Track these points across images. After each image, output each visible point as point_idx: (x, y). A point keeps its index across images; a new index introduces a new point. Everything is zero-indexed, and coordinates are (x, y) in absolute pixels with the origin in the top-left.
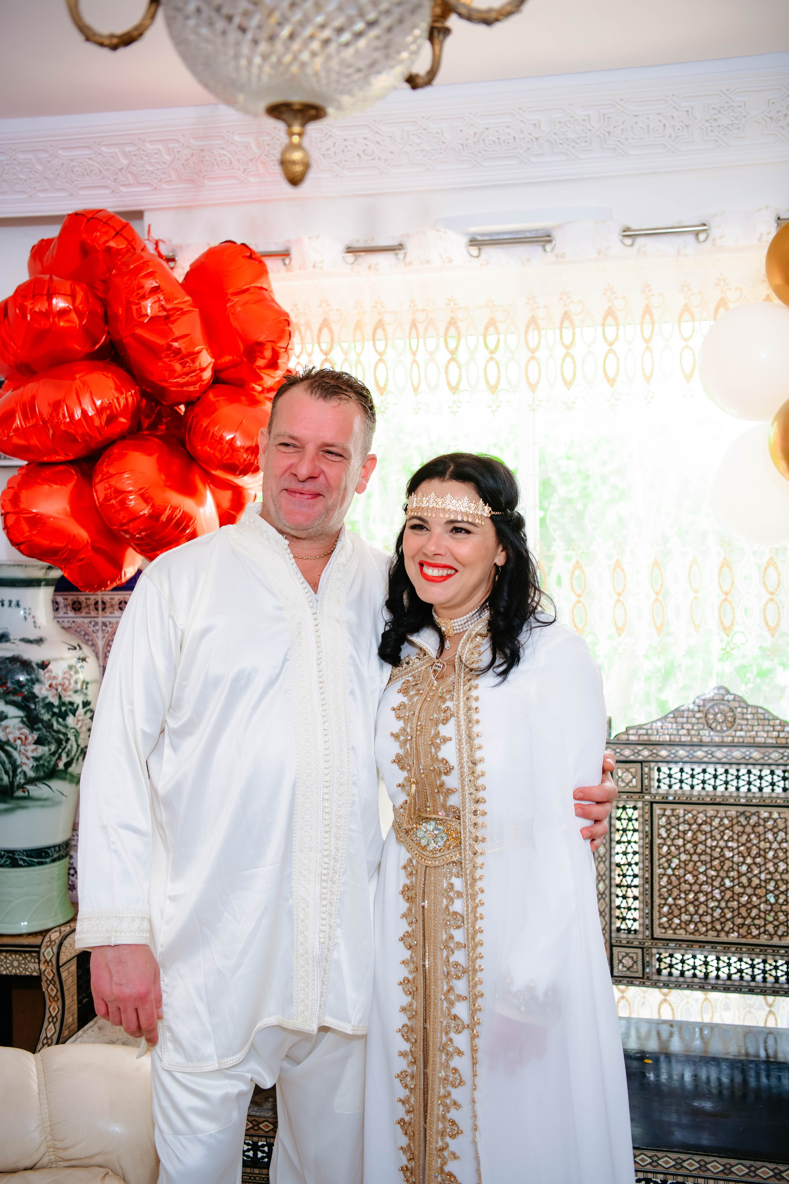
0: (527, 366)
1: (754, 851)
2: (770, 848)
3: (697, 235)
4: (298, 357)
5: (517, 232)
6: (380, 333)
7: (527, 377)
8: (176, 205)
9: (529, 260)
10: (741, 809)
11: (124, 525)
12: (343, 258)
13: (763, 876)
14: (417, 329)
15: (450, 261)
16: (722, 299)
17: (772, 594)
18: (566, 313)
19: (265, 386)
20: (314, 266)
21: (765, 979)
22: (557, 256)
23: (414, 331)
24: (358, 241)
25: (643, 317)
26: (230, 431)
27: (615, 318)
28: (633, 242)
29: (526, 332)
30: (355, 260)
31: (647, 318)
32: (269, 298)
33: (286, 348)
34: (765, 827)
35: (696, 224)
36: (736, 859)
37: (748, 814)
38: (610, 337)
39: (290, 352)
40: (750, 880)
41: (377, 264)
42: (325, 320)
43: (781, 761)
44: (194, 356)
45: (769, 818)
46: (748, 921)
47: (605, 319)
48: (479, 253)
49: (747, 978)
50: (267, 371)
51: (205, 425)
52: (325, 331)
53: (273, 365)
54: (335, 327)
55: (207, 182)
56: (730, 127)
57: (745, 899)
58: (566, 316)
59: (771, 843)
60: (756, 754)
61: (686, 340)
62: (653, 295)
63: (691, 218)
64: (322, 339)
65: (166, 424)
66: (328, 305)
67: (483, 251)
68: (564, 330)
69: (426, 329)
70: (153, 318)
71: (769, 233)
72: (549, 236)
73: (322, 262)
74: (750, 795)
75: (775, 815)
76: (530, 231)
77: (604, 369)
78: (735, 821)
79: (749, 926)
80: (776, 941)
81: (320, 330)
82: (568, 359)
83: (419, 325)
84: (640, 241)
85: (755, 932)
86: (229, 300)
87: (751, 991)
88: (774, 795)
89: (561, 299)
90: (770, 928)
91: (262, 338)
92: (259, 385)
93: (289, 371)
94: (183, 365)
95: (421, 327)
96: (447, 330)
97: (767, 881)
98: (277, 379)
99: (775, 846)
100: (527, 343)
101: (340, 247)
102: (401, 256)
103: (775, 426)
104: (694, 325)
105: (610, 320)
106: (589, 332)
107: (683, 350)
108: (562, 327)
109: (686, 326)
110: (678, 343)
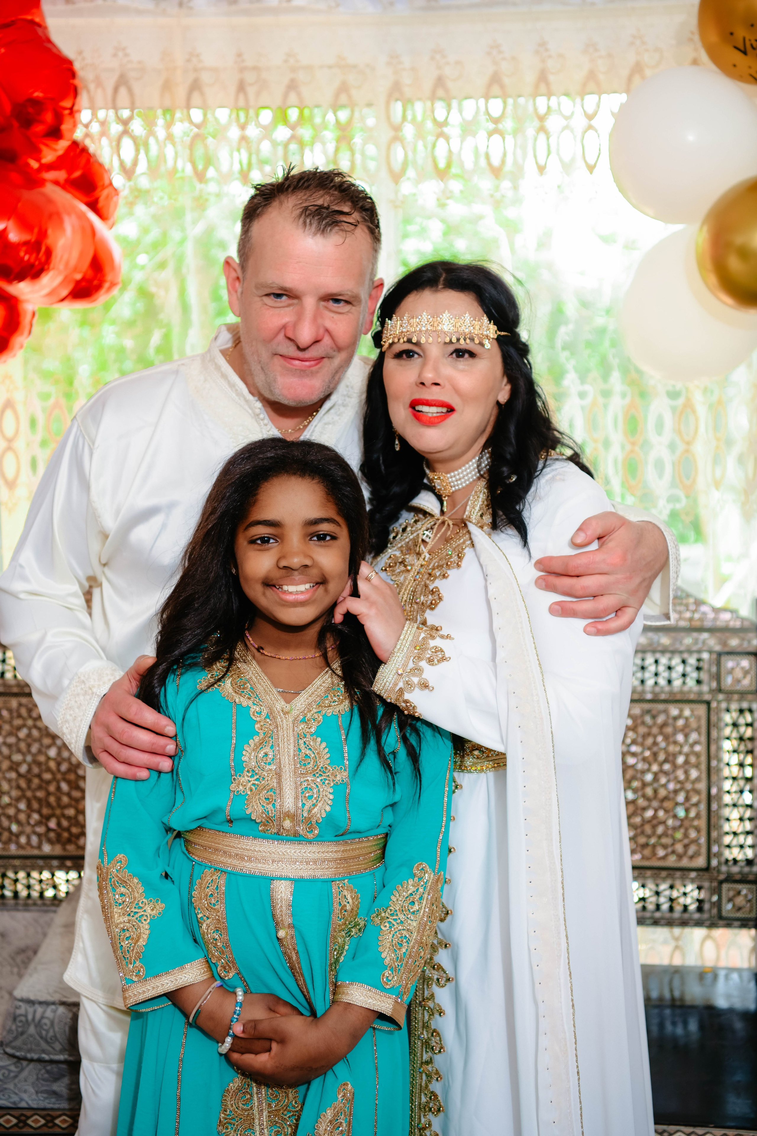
0: (389, 148)
1: (662, 757)
2: (680, 753)
4: (87, 126)
6: (196, 98)
7: (388, 163)
10: (647, 706)
13: (671, 786)
14: (246, 94)
16: (637, 64)
21: (671, 909)
23: (241, 97)
25: (537, 87)
27: (502, 87)
29: (388, 103)
31: (543, 88)
32: (44, 38)
33: (71, 109)
34: (674, 727)
36: (640, 766)
37: (654, 712)
40: (655, 791)
42: (122, 76)
43: (695, 648)
45: (679, 717)
46: (653, 841)
47: (490, 86)
49: (651, 907)
50: (46, 141)
52: (123, 91)
53: (56, 134)
54: (137, 88)
57: (649, 813)
58: (440, 82)
59: (681, 746)
60: (665, 640)
61: (590, 117)
62: (550, 57)
64: (120, 102)
66: (126, 55)
68: (436, 103)
69: (258, 95)
74: (657, 689)
75: (687, 713)
77: (487, 155)
78: (639, 721)
79: (654, 846)
80: (685, 863)
81: (116, 90)
83: (248, 88)
85: (661, 853)
87: (656, 923)
88: (686, 688)
89: (432, 58)
90: (679, 848)
91: (39, 95)
92: (36, 160)
93: (75, 144)
95: (251, 91)
96: (286, 96)
97: (676, 792)
98: (60, 153)
99: (686, 749)
100: (388, 118)
103: (705, 229)
104: (600, 99)
105: (496, 89)
106: (470, 106)
107: (585, 132)
108: (433, 98)
109: (591, 100)
110: (579, 122)
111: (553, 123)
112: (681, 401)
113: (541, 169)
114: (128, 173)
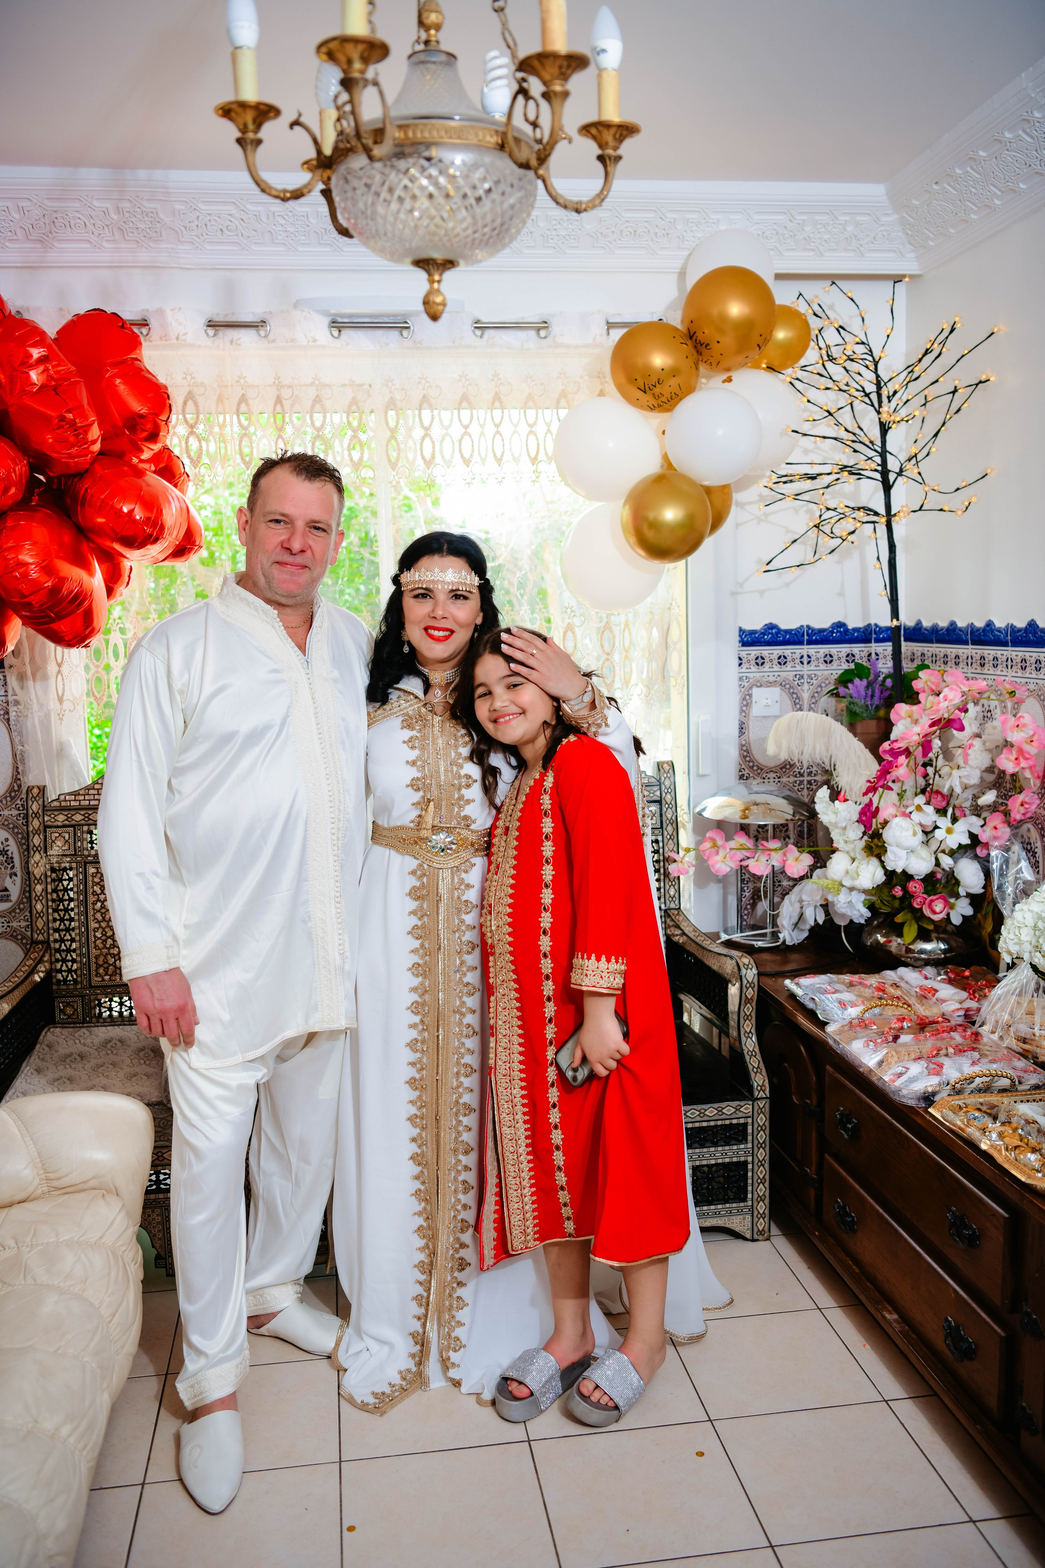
0: (387, 445)
3: (539, 330)
5: (376, 316)
6: (243, 408)
7: (388, 456)
8: (18, 265)
9: (387, 344)
11: (26, 597)
12: (205, 331)
14: (282, 405)
15: (315, 341)
16: (563, 391)
17: (608, 654)
18: (424, 396)
19: (142, 457)
20: (177, 339)
22: (415, 342)
23: (279, 408)
24: (218, 314)
25: (493, 403)
26: (130, 502)
27: (469, 403)
28: (482, 335)
29: (386, 413)
30: (215, 335)
31: (497, 404)
32: (144, 369)
33: (166, 421)
35: (537, 321)
38: (466, 422)
39: (170, 425)
41: (238, 340)
42: (190, 393)
44: (87, 428)
47: (460, 403)
48: (339, 335)
50: (147, 444)
51: (102, 497)
52: (190, 403)
53: (154, 437)
54: (200, 400)
55: (55, 244)
56: (567, 238)
58: (425, 398)
61: (531, 426)
62: (502, 384)
63: (532, 316)
65: (38, 494)
66: (193, 378)
67: (344, 332)
68: (423, 411)
69: (292, 405)
70: (43, 387)
71: (601, 335)
72: (406, 322)
73: (185, 334)
76: (388, 316)
77: (460, 451)
81: (185, 403)
82: (427, 440)
83: (283, 401)
84: (488, 333)
86: (108, 371)
89: (419, 383)
91: (144, 411)
92: (138, 457)
94: (77, 436)
95: (287, 404)
96: (313, 406)
98: (155, 452)
100: (387, 424)
101: (203, 321)
102: (262, 333)
103: (627, 507)
104: (537, 413)
105: (465, 404)
106: (446, 415)
107: (528, 436)
108: (420, 408)
109: (531, 413)
110: (524, 429)
111: (505, 429)
112: (603, 624)
113: (499, 461)
114: (195, 463)
